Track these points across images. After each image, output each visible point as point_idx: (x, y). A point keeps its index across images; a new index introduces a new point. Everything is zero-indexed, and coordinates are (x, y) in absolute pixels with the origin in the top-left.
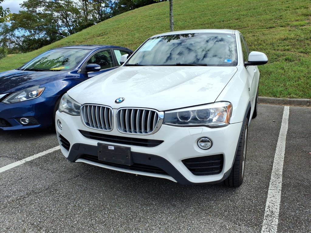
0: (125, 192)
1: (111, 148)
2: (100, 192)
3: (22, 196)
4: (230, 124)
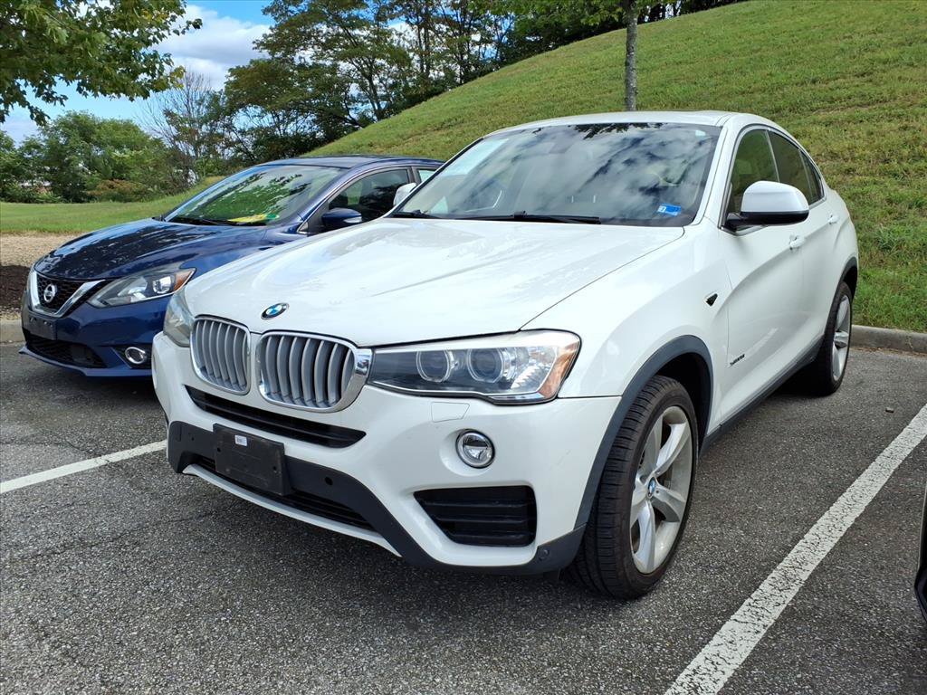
0: (304, 571)
1: (241, 441)
2: (238, 564)
3: (47, 549)
4: (557, 397)
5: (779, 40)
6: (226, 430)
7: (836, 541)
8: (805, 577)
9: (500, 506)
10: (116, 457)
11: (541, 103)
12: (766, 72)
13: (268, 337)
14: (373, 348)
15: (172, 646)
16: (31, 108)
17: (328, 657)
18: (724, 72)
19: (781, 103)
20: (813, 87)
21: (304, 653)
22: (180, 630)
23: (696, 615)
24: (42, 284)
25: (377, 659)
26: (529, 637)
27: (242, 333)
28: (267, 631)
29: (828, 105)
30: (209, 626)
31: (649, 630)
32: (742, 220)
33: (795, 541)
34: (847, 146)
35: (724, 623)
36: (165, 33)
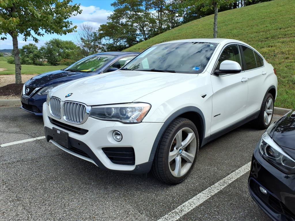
1: (58, 132)
2: (63, 168)
3: (13, 162)
4: (142, 122)
5: (271, 15)
6: (55, 129)
7: (245, 172)
8: (230, 182)
9: (125, 153)
10: (39, 138)
12: (265, 25)
13: (65, 103)
14: (92, 106)
15: (37, 189)
16: (33, 37)
17: (79, 195)
18: (251, 26)
19: (269, 36)
20: (280, 30)
21: (73, 193)
22: (41, 185)
23: (191, 191)
24: (26, 88)
25: (92, 196)
26: (138, 193)
27: (60, 101)
28: (64, 187)
29: (284, 36)
30: (49, 185)
31: (175, 194)
32: (220, 72)
33: (232, 172)
34: (287, 50)
35: (199, 193)
36: (71, 15)
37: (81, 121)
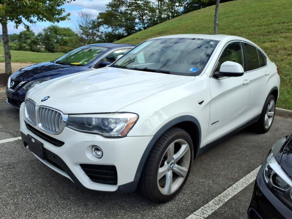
1: (33, 140)
4: (126, 136)
5: (274, 8)
6: (30, 136)
7: (243, 188)
8: (226, 200)
9: (106, 171)
11: (192, 27)
12: (267, 19)
13: (41, 108)
15: (8, 204)
16: (25, 25)
17: (54, 213)
18: (253, 19)
19: (271, 30)
20: (283, 24)
21: (47, 211)
22: (13, 199)
23: (182, 211)
24: (12, 81)
25: (69, 215)
26: (122, 213)
27: (35, 105)
28: (39, 202)
29: (287, 31)
30: (22, 199)
31: (163, 215)
32: (220, 75)
33: (229, 187)
34: (290, 46)
35: (190, 214)
37: (57, 130)
